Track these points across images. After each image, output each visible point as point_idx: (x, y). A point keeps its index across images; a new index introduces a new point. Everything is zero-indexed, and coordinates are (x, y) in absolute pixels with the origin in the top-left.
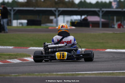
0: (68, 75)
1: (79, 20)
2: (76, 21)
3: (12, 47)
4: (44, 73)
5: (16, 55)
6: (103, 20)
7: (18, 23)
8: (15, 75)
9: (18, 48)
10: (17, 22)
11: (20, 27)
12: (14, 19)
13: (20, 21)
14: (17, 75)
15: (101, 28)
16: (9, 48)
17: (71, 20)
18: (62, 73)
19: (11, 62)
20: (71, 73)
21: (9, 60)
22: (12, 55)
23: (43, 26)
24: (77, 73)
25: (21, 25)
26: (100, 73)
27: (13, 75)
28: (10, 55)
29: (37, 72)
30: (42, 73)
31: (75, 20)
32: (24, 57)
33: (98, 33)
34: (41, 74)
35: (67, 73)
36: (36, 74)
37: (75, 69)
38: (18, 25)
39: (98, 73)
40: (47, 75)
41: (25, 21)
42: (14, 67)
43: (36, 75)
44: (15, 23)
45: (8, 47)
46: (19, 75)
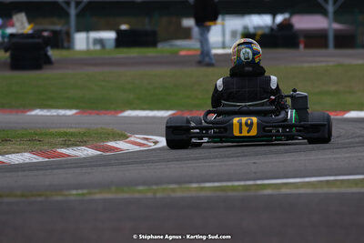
0: (234, 189)
1: (267, 27)
2: (260, 32)
3: (74, 112)
4: (164, 186)
5: (84, 135)
6: (336, 26)
7: (91, 41)
8: (80, 192)
9: (90, 113)
10: (88, 38)
11: (95, 51)
12: (79, 30)
13: (95, 35)
14: (85, 191)
15: (331, 50)
16: (64, 116)
17: (246, 28)
18: (216, 184)
19: (69, 156)
20: (242, 183)
21: (64, 151)
22: (72, 135)
23: (163, 48)
24: (259, 182)
25: (98, 47)
26: (327, 181)
27: (74, 192)
28: (66, 134)
29: (144, 183)
30: (156, 184)
31: (255, 28)
32: (109, 140)
33: (323, 64)
34: (155, 187)
35: (229, 184)
36: (141, 188)
37: (255, 173)
38: (92, 47)
39: (321, 181)
40: (173, 190)
41: (110, 35)
42: (78, 170)
43: (140, 191)
44: (81, 41)
45: (62, 112)
46: (90, 194)
